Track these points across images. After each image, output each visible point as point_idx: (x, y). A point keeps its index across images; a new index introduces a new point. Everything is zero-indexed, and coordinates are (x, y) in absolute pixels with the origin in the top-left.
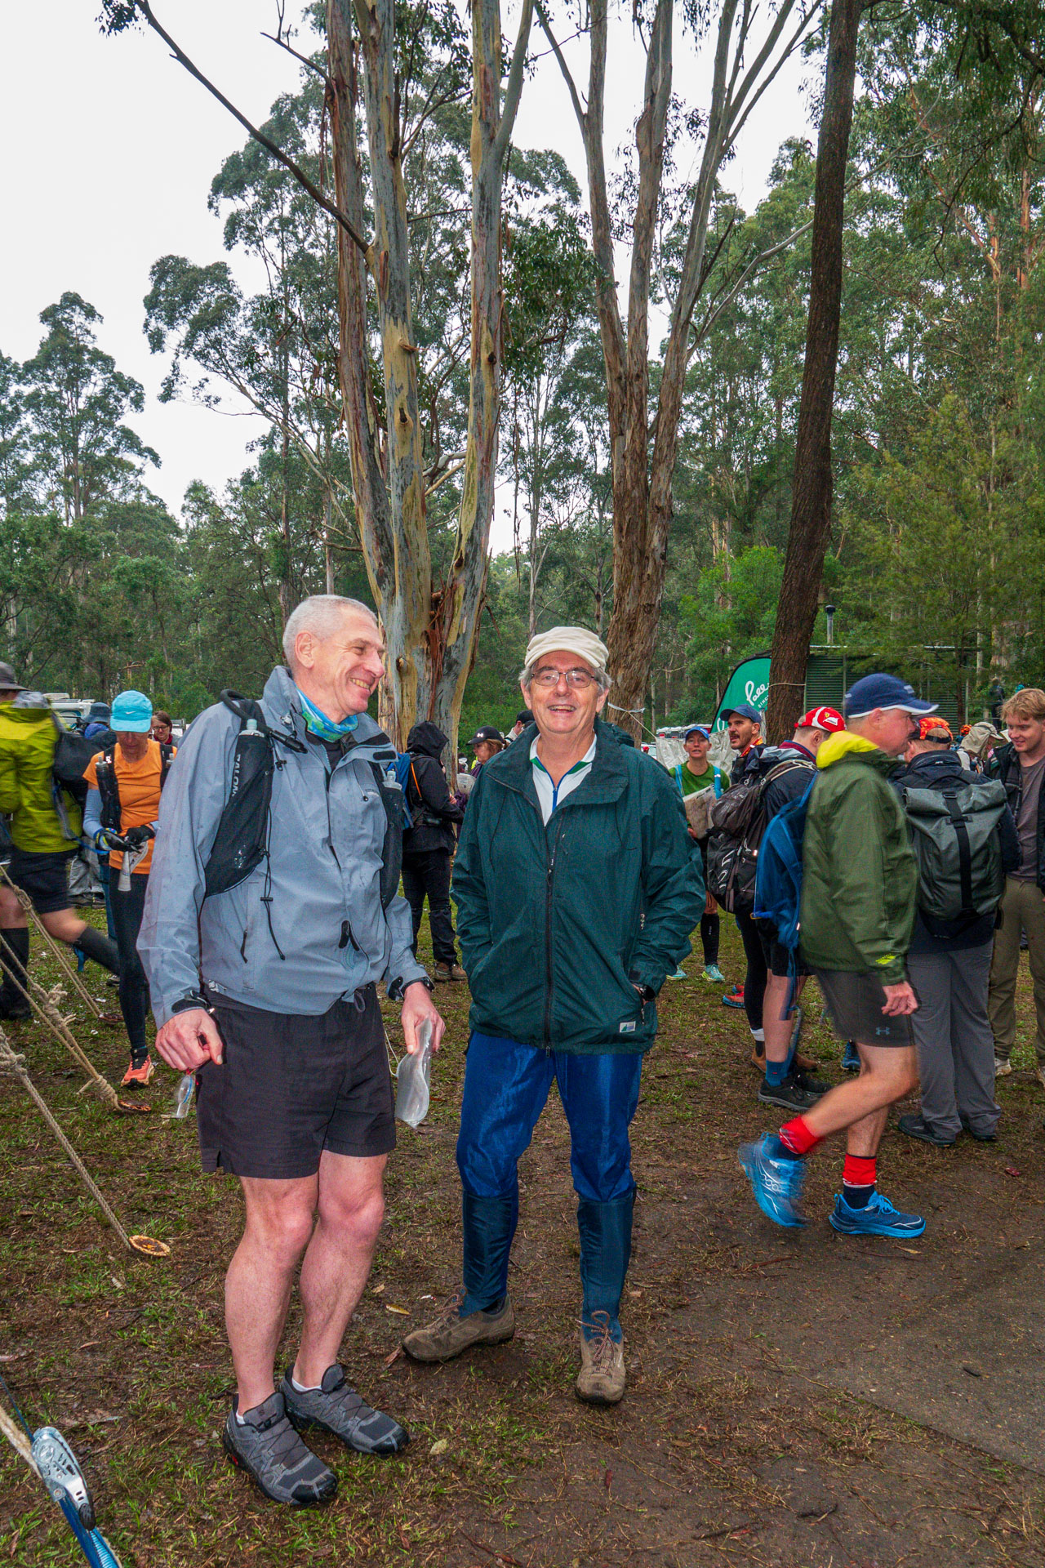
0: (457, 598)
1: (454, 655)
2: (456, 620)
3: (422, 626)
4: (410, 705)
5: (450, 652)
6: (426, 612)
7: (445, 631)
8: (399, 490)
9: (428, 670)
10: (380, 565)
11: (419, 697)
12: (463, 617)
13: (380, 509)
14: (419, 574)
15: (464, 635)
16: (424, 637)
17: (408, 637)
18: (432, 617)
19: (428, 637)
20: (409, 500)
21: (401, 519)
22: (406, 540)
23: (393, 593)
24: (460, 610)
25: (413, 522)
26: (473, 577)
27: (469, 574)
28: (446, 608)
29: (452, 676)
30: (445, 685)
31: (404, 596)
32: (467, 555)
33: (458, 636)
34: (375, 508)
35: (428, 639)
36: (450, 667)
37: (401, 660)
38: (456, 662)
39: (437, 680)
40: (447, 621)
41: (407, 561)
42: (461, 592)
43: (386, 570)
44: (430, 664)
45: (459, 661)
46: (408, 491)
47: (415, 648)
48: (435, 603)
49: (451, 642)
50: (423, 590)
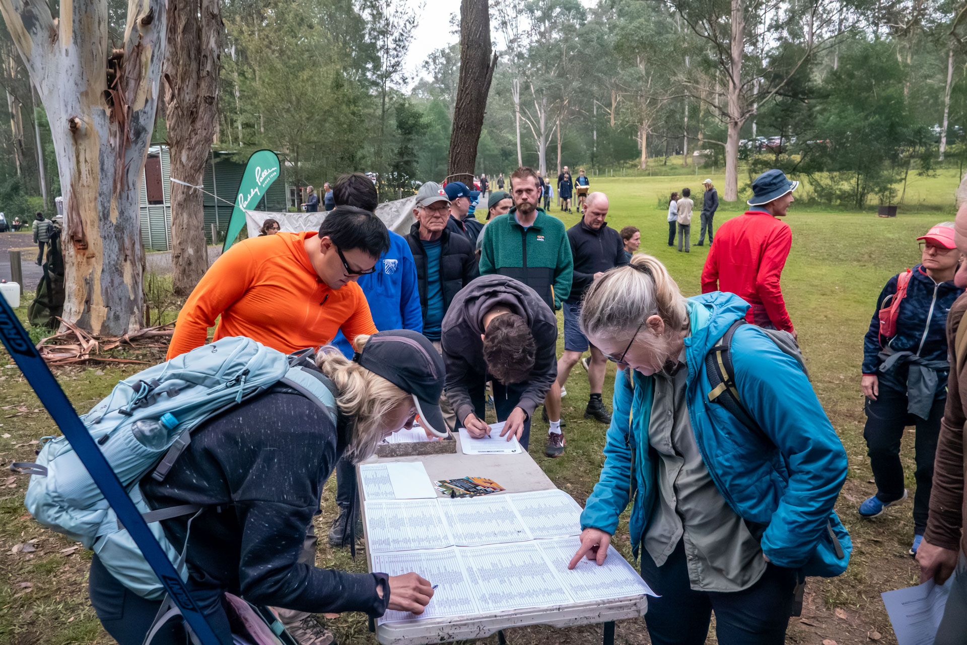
1: (141, 121)
2: (144, 83)
3: (101, 85)
4: (91, 172)
5: (137, 118)
6: (104, 70)
7: (130, 95)
9: (113, 134)
10: (26, 3)
11: (102, 164)
12: (151, 81)
14: (100, 23)
15: (153, 100)
16: (103, 98)
17: (85, 93)
18: (111, 76)
19: (109, 97)
23: (54, 40)
24: (147, 73)
26: (159, 40)
27: (156, 35)
28: (129, 69)
29: (140, 143)
30: (134, 153)
31: (81, 46)
32: (152, 12)
33: (147, 100)
35: (111, 100)
36: (138, 134)
37: (77, 120)
38: (143, 128)
39: (123, 147)
40: (132, 83)
41: (86, 5)
42: (149, 52)
43: (35, 11)
44: (115, 127)
47: (93, 108)
48: (115, 62)
49: (139, 106)
50: (98, 43)
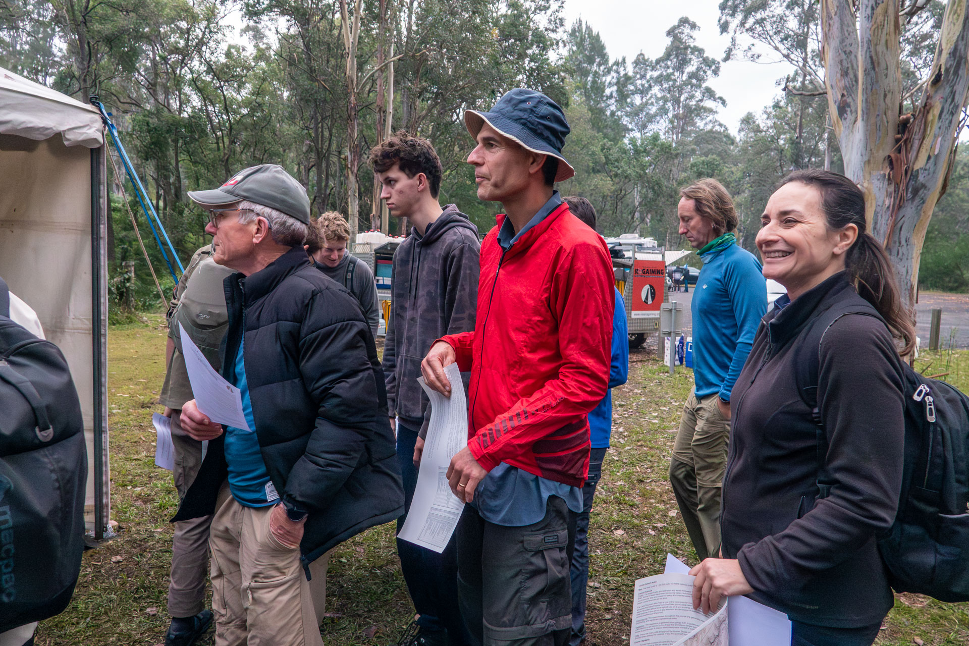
0: (930, 117)
1: (921, 178)
2: (927, 142)
3: (888, 149)
5: (917, 176)
6: (891, 135)
7: (912, 155)
8: (869, 11)
9: (889, 195)
10: (843, 95)
12: (936, 137)
13: (847, 42)
14: (885, 96)
15: (937, 156)
16: (887, 164)
17: (869, 162)
18: (897, 141)
19: (892, 161)
20: (881, 18)
21: (870, 41)
22: (872, 63)
23: (855, 121)
24: (933, 130)
25: (883, 41)
26: (953, 94)
27: (948, 90)
28: (916, 128)
29: (917, 200)
30: (909, 210)
31: (866, 120)
32: (947, 70)
33: (929, 158)
34: (842, 41)
35: (891, 163)
36: (916, 192)
38: (924, 186)
39: (898, 207)
40: (916, 144)
41: (872, 84)
42: (936, 111)
43: (849, 100)
44: (892, 188)
45: (929, 185)
46: (879, 10)
47: (875, 173)
48: (903, 126)
49: (920, 164)
50: (889, 113)
